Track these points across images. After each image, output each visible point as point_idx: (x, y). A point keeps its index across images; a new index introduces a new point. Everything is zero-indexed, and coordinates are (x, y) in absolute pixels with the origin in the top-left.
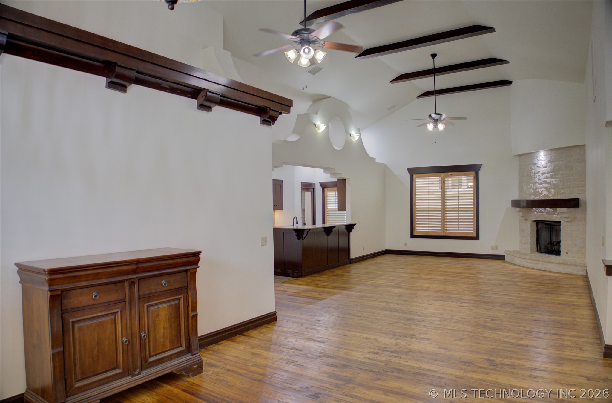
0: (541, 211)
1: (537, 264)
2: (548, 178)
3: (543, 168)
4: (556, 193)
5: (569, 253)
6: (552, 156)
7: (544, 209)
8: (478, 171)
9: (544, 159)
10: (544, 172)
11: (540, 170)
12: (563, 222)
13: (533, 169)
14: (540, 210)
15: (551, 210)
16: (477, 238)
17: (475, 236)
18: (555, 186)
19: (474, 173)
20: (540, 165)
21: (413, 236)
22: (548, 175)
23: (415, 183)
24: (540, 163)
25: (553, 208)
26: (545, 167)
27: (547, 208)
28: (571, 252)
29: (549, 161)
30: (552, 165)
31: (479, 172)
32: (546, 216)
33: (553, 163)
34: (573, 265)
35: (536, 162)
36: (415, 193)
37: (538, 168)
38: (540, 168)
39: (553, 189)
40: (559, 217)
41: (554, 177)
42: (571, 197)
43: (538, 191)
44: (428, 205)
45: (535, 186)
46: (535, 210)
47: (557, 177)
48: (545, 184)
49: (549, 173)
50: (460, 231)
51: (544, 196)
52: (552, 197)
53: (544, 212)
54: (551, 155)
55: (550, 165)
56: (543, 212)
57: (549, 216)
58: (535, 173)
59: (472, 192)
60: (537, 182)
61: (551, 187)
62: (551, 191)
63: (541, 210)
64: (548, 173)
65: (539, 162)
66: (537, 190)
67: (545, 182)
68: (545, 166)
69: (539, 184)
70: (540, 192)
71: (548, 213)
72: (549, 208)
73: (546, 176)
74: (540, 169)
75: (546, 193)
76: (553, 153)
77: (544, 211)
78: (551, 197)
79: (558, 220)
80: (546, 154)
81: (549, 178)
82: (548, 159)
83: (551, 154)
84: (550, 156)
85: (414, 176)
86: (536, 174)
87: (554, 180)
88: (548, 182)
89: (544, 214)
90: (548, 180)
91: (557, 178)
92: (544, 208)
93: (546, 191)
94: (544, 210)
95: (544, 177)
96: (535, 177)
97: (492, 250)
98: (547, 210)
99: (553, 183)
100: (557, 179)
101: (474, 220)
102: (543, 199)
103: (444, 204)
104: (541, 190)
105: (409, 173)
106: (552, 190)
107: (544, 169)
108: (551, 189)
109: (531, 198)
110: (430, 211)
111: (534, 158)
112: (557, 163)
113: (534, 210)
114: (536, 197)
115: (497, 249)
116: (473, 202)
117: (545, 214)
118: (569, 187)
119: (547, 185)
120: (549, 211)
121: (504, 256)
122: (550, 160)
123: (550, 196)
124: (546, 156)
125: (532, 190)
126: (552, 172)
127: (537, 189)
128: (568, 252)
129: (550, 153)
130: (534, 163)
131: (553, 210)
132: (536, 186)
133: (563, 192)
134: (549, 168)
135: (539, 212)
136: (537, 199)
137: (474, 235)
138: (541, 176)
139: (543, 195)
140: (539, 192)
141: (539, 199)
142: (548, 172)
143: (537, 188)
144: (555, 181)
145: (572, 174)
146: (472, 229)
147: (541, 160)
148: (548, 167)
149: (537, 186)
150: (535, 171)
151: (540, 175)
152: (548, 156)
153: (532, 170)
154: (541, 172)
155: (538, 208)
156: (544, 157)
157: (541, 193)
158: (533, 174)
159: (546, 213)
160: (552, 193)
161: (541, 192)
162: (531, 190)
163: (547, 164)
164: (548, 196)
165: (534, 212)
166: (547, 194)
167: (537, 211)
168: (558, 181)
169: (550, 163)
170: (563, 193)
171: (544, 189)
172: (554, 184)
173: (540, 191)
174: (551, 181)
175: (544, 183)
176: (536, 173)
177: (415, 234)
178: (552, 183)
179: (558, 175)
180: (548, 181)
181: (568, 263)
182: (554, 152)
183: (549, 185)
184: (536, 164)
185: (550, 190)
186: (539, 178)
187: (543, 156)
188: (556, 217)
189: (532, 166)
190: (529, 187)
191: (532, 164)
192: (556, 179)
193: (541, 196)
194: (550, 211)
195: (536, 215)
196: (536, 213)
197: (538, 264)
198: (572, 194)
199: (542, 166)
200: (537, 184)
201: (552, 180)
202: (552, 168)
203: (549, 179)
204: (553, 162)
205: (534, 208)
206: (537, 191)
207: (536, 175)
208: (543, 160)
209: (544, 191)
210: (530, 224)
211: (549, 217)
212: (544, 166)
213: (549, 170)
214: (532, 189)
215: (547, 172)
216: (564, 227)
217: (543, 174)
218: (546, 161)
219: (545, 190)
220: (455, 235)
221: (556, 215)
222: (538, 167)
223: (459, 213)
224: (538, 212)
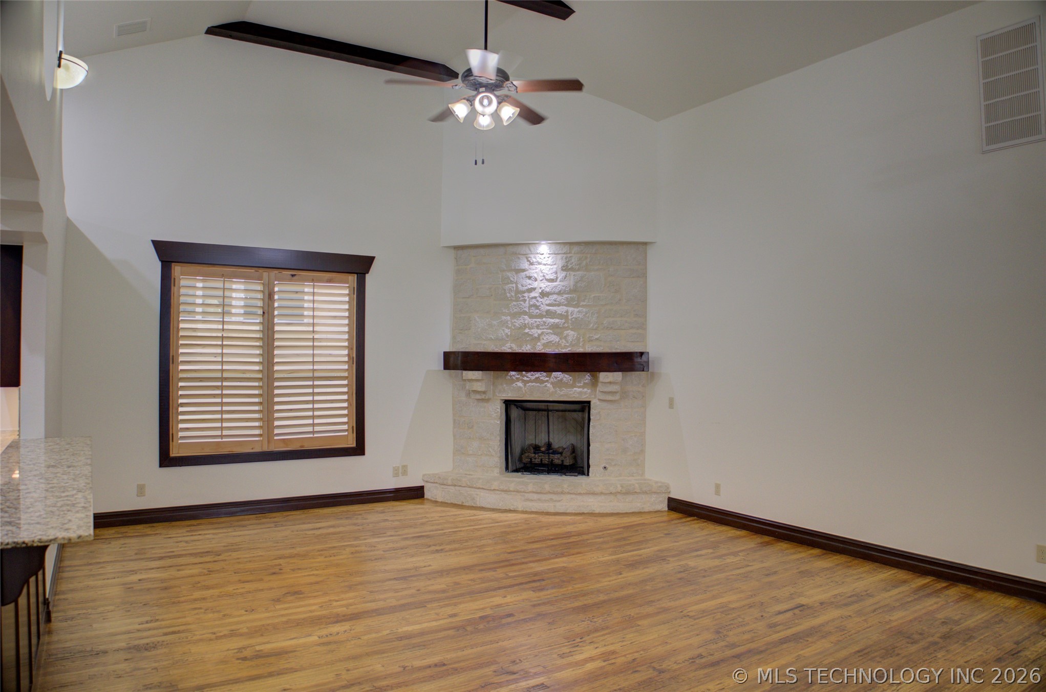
0: (537, 380)
1: (555, 501)
2: (559, 305)
3: (544, 281)
4: (581, 340)
5: (610, 468)
6: (570, 257)
7: (545, 374)
8: (365, 274)
9: (549, 262)
10: (548, 290)
11: (535, 285)
12: (598, 403)
13: (512, 282)
14: (533, 378)
15: (566, 376)
16: (359, 449)
17: (354, 445)
18: (577, 325)
19: (353, 279)
20: (535, 275)
21: (166, 460)
22: (559, 298)
23: (179, 291)
24: (537, 271)
25: (573, 373)
26: (552, 280)
27: (554, 373)
28: (615, 465)
29: (564, 266)
30: (572, 277)
31: (367, 276)
32: (552, 389)
33: (574, 273)
34: (645, 493)
35: (525, 265)
36: (175, 325)
37: (529, 281)
38: (536, 280)
39: (572, 330)
40: (586, 392)
41: (576, 304)
42: (617, 349)
43: (530, 333)
44: (222, 362)
45: (518, 322)
46: (518, 376)
47: (582, 303)
48: (551, 318)
49: (562, 294)
50: (315, 435)
51: (545, 345)
52: (570, 349)
53: (547, 381)
54: (569, 255)
55: (566, 276)
56: (543, 382)
57: (561, 391)
58: (518, 291)
59: (346, 329)
60: (525, 313)
61: (566, 325)
62: (568, 335)
63: (536, 378)
64: (559, 293)
65: (533, 267)
66: (527, 331)
67: (549, 314)
68: (552, 277)
69: (531, 317)
70: (536, 335)
71: (559, 384)
72: (561, 373)
73: (555, 301)
74: (536, 283)
75: (553, 339)
76: (573, 252)
77: (548, 379)
78: (566, 347)
79: (584, 398)
80: (556, 252)
81: (562, 305)
82: (560, 263)
83: (569, 253)
84: (565, 256)
85: (177, 269)
86: (524, 295)
87: (576, 310)
88: (561, 315)
89: (546, 386)
90: (560, 310)
91: (583, 306)
92: (545, 372)
93: (552, 334)
94: (547, 377)
95: (548, 302)
96: (517, 300)
97: (394, 477)
98: (556, 378)
99: (574, 316)
100: (584, 310)
101: (350, 404)
102: (543, 351)
103: (268, 360)
104: (539, 331)
105: (160, 260)
106: (571, 333)
107: (549, 284)
108: (567, 328)
109: (505, 348)
110: (227, 379)
111: (519, 258)
112: (585, 273)
113: (514, 378)
114: (521, 347)
115: (405, 473)
116: (349, 355)
117: (549, 385)
118: (612, 328)
119: (557, 321)
120: (562, 380)
121: (422, 488)
122: (567, 265)
123: (563, 344)
124: (554, 255)
125: (507, 331)
126: (571, 292)
127: (525, 329)
128: (607, 466)
129: (566, 249)
130: (517, 268)
131: (570, 376)
132: (522, 321)
133: (597, 337)
134: (562, 283)
135: (531, 381)
136: (525, 351)
137: (352, 443)
138: (538, 298)
139: (543, 342)
140: (532, 335)
141: (532, 351)
142: (561, 291)
143: (525, 326)
144: (579, 312)
145: (620, 300)
146: (346, 427)
147: (539, 263)
148: (559, 280)
149: (526, 322)
150: (520, 286)
151: (535, 298)
152: (559, 257)
153: (508, 283)
154: (540, 291)
155: (527, 371)
156: (548, 258)
157: (538, 339)
158: (513, 294)
159: (552, 383)
160: (570, 339)
161: (539, 335)
162: (503, 330)
163: (556, 273)
164: (558, 344)
165: (513, 381)
166: (557, 340)
167: (525, 378)
168: (586, 314)
169: (565, 273)
170: (597, 339)
171: (547, 329)
172: (576, 318)
173: (536, 332)
174: (567, 312)
175: (547, 314)
176: (524, 292)
177: (174, 453)
178: (570, 318)
179: (587, 300)
180: (559, 312)
181: (635, 490)
182: (576, 249)
183: (563, 321)
184: (524, 270)
185: (565, 332)
186: (531, 303)
187: (549, 255)
188: (580, 393)
189: (509, 274)
190: (495, 322)
191: (511, 270)
192: (580, 309)
193: (539, 344)
194: (565, 379)
195: (520, 387)
196: (520, 384)
197: (559, 501)
198: (618, 343)
199: (544, 276)
200: (526, 317)
201: (571, 309)
202: (572, 283)
203: (561, 307)
204: (572, 269)
205: (513, 373)
206: (527, 333)
207: (523, 297)
208: (545, 265)
209: (547, 334)
210: (499, 410)
211: (562, 393)
212: (547, 277)
213: (563, 286)
214: (508, 327)
215: (557, 291)
216: (599, 412)
217: (544, 294)
218: (555, 266)
219: (551, 331)
220: (302, 446)
221: (579, 387)
222: (530, 278)
223: (313, 386)
224: (525, 382)
